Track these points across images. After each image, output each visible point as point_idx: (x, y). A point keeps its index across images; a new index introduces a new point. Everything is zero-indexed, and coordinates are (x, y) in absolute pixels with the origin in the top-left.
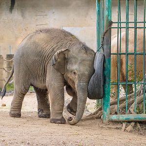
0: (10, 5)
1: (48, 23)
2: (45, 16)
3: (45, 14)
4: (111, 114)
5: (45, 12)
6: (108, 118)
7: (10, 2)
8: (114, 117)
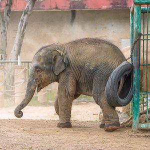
0: (71, 18)
1: (107, 35)
2: (104, 29)
3: (104, 26)
4: (140, 122)
5: (104, 25)
6: (138, 126)
7: (71, 15)
8: (144, 126)
